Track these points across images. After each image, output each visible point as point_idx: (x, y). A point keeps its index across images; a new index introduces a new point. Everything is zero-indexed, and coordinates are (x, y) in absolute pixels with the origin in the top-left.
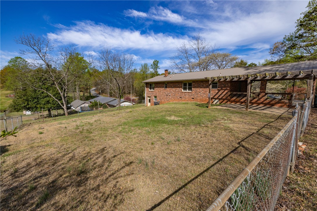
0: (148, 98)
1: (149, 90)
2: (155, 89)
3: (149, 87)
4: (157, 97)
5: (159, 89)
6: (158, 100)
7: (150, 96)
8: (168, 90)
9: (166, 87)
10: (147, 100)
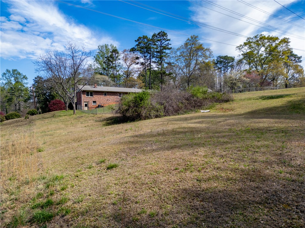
0: (85, 103)
1: (86, 97)
2: (94, 96)
3: (86, 94)
4: (97, 102)
5: (99, 96)
6: (98, 103)
7: (88, 101)
8: (108, 97)
9: (105, 95)
10: (83, 105)
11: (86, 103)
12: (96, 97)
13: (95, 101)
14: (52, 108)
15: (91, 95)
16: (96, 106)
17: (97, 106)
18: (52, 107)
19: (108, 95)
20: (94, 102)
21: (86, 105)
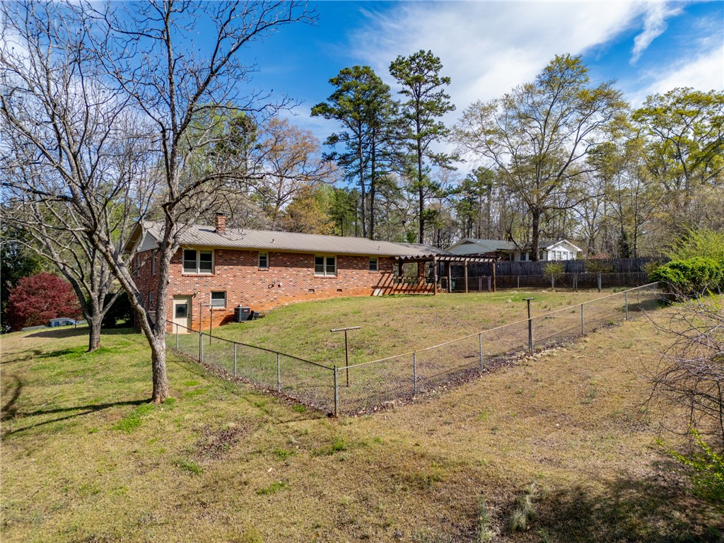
0: (175, 303)
1: (183, 273)
2: (219, 269)
3: (183, 260)
4: (229, 295)
5: (237, 270)
6: (233, 302)
7: (189, 292)
8: (274, 273)
9: (263, 264)
10: (170, 310)
11: (183, 302)
12: (225, 276)
13: (220, 289)
14: (24, 303)
15: (207, 266)
16: (224, 314)
17: (231, 311)
18: (23, 300)
19: (275, 265)
20: (218, 295)
21: (181, 311)
